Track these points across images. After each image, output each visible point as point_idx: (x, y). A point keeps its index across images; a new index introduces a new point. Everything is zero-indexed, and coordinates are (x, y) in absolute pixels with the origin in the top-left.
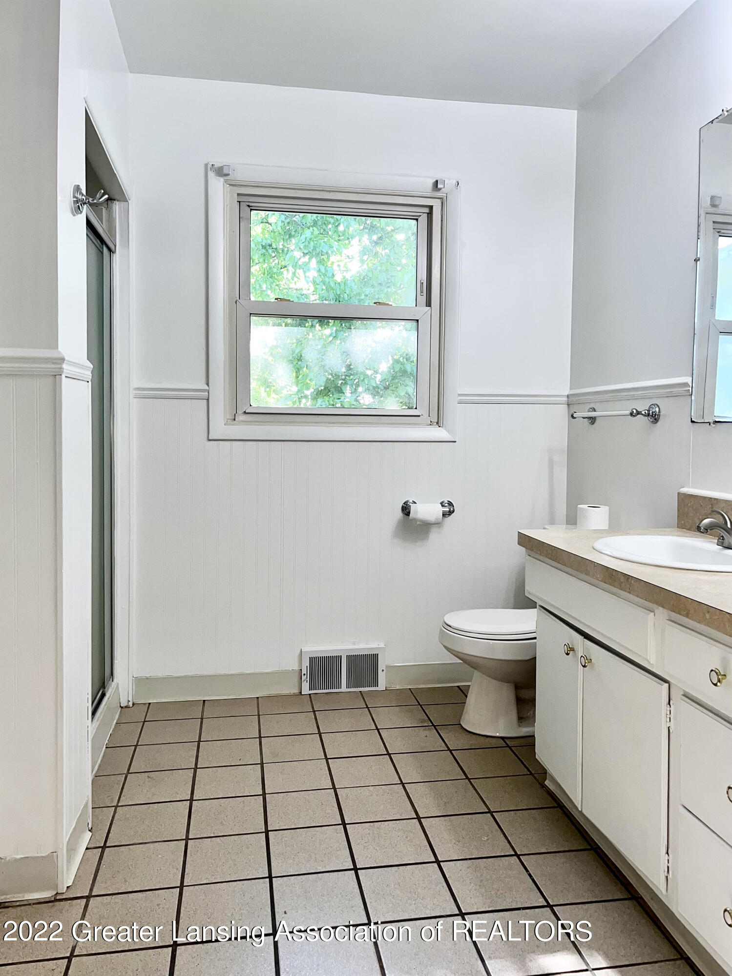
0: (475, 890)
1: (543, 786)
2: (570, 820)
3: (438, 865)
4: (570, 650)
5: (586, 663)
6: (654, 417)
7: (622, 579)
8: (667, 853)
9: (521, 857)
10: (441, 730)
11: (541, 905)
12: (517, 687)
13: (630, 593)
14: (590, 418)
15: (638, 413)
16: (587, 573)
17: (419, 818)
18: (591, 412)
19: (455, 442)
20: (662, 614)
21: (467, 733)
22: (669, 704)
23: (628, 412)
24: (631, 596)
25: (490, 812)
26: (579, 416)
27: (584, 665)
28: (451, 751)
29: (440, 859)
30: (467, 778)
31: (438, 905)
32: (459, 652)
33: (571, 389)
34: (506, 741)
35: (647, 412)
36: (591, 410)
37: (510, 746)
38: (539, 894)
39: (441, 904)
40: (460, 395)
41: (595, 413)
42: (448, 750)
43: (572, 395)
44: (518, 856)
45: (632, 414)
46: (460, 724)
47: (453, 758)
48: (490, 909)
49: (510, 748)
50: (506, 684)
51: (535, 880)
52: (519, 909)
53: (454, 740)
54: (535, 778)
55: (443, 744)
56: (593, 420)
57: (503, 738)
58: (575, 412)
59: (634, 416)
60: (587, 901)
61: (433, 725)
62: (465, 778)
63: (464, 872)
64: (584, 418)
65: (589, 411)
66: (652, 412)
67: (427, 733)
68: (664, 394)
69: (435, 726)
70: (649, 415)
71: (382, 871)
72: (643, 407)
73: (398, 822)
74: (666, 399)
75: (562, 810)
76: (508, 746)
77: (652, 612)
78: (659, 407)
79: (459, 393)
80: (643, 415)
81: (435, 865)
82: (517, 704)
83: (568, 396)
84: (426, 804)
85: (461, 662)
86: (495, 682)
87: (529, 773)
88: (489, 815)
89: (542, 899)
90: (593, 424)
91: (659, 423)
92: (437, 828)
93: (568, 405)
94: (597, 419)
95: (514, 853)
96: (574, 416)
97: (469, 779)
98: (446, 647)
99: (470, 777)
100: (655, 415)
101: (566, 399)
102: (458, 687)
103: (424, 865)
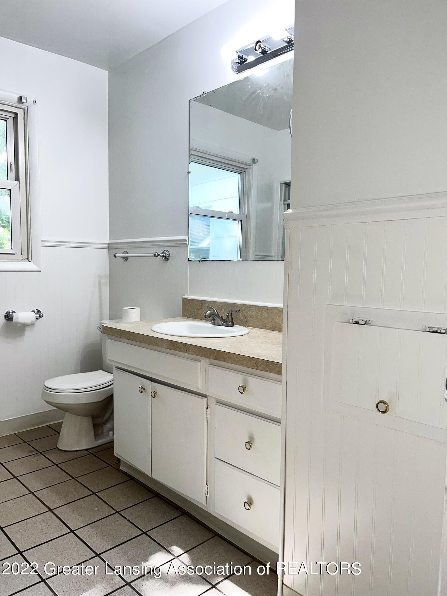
0: (101, 539)
1: (120, 470)
2: (140, 484)
3: (73, 533)
4: (143, 390)
5: (154, 395)
6: (166, 258)
7: (181, 346)
8: (207, 484)
9: (120, 512)
10: (45, 454)
11: (140, 534)
12: (93, 418)
13: (187, 353)
14: (124, 257)
15: (159, 255)
16: (156, 345)
17: (51, 510)
18: (125, 254)
19: (40, 271)
20: (205, 361)
21: (62, 451)
22: (207, 408)
23: (153, 254)
24: (187, 355)
25: (94, 493)
26: (119, 256)
27: (153, 396)
28: (57, 465)
29: (73, 530)
30: (73, 478)
31: (82, 555)
32: (57, 403)
33: (110, 240)
34: (89, 450)
35: (162, 254)
36: (125, 253)
37: (92, 453)
38: (136, 528)
39: (83, 554)
40: (42, 241)
41: (127, 254)
42: (55, 465)
43: (111, 244)
44: (118, 513)
45: (155, 256)
46: (57, 448)
47: (60, 469)
48: (113, 546)
49: (93, 454)
50: (85, 417)
51: (132, 522)
52: (129, 541)
53: (55, 458)
54: (113, 467)
55: (50, 462)
56: (126, 259)
57: (86, 450)
58: (116, 254)
59: (156, 257)
60: (162, 523)
61: (39, 452)
62: (71, 478)
63: (90, 532)
64: (121, 257)
65: (123, 253)
66: (165, 255)
67: (37, 458)
68: (172, 245)
69: (41, 453)
70: (163, 256)
71: (38, 548)
72: (160, 251)
73: (38, 516)
74: (173, 247)
75: (134, 480)
76: (91, 453)
77: (199, 361)
78: (168, 252)
79: (42, 240)
80: (161, 256)
81: (72, 534)
82: (94, 427)
83: (108, 244)
84: (53, 501)
85: (56, 408)
86: (79, 418)
87: (109, 466)
88: (94, 495)
89: (139, 531)
90: (126, 261)
91: (169, 261)
92: (65, 513)
93: (109, 249)
94: (129, 259)
95: (115, 512)
96: (116, 256)
97: (75, 479)
98: (47, 402)
99: (74, 477)
100: (167, 256)
101: (107, 246)
102: (47, 426)
103: (64, 536)
